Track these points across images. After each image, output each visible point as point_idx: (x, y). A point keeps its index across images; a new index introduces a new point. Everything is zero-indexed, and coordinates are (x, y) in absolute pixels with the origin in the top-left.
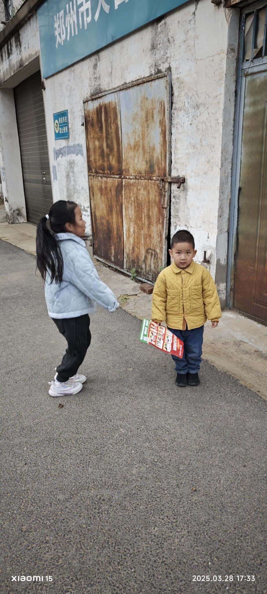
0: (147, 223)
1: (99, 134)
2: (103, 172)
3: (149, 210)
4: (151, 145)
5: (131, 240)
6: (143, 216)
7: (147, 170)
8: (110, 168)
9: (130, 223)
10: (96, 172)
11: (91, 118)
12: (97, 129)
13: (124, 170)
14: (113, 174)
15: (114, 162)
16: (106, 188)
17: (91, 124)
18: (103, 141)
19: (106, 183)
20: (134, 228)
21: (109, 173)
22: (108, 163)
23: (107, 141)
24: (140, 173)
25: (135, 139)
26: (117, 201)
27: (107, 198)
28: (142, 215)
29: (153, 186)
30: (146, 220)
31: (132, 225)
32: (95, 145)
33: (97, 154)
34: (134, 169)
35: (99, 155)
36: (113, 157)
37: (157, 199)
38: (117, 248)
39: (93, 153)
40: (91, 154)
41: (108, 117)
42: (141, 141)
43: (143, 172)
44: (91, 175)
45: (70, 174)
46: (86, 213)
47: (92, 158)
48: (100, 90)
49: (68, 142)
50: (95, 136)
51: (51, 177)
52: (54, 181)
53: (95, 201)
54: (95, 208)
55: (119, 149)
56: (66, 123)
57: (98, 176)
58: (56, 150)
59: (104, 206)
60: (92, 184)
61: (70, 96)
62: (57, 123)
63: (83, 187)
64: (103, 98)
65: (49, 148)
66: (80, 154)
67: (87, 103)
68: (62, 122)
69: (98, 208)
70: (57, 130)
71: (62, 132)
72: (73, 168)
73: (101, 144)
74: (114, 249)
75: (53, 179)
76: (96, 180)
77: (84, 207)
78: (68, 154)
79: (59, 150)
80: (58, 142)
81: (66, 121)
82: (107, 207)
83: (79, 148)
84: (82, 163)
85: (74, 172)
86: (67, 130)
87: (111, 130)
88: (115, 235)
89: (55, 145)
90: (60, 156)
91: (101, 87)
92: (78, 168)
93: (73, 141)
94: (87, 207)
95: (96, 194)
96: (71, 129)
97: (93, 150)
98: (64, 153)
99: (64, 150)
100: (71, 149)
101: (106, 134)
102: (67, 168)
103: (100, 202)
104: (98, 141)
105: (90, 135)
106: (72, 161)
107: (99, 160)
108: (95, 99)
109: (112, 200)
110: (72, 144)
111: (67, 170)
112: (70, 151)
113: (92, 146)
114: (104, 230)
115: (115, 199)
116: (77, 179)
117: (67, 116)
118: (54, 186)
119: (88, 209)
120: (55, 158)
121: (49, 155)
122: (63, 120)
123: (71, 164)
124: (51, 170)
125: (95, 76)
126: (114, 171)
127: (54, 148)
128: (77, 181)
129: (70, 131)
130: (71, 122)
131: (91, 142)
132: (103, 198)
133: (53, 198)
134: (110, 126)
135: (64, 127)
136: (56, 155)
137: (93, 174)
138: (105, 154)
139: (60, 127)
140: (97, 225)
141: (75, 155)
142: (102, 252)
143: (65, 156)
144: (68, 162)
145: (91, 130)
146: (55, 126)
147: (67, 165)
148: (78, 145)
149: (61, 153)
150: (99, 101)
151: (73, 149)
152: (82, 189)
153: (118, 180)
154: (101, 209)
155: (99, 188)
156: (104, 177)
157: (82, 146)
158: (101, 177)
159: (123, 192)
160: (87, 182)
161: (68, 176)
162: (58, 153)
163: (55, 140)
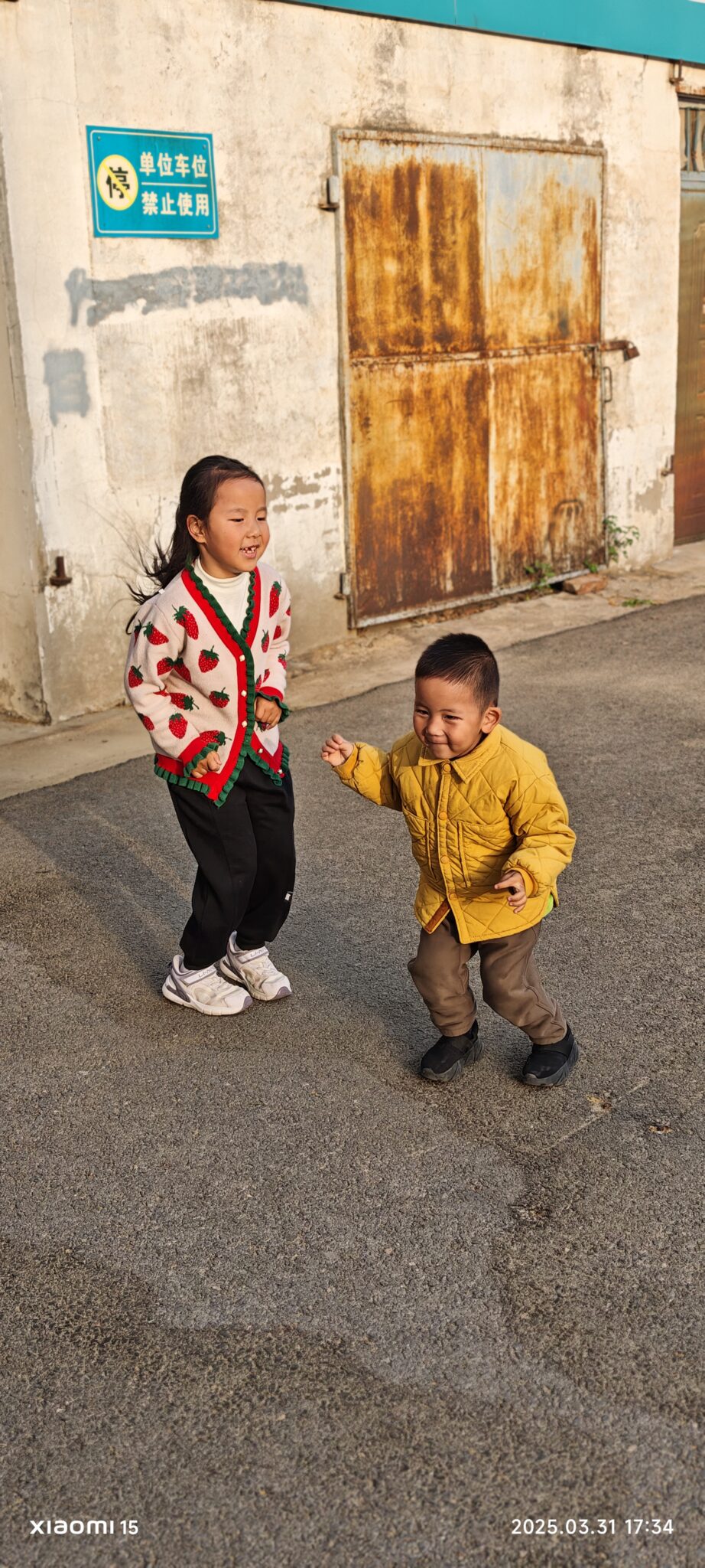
0: (553, 447)
1: (404, 242)
2: (413, 350)
3: (557, 418)
4: (564, 280)
5: (512, 505)
6: (545, 435)
7: (552, 331)
8: (444, 336)
9: (508, 464)
10: (385, 352)
11: (367, 191)
12: (396, 228)
13: (490, 337)
14: (456, 350)
15: (456, 318)
16: (428, 393)
17: (365, 207)
18: (418, 260)
19: (428, 377)
20: (520, 471)
21: (439, 349)
22: (437, 323)
23: (434, 263)
24: (535, 340)
25: (524, 265)
26: (470, 419)
27: (432, 419)
28: (541, 433)
29: (567, 364)
30: (552, 440)
31: (514, 466)
32: (383, 270)
33: (391, 298)
34: (520, 334)
35: (397, 302)
36: (455, 307)
37: (576, 390)
38: (464, 546)
39: (372, 296)
40: (360, 297)
41: (445, 202)
42: (542, 270)
43: (542, 337)
44: (362, 363)
45: (212, 375)
46: (310, 499)
47: (368, 311)
48: (405, 123)
49: (208, 251)
50: (387, 245)
51: (25, 405)
52: (54, 421)
53: (374, 443)
54: (369, 465)
55: (477, 284)
56: (202, 180)
57: (396, 364)
58: (93, 282)
59: (414, 447)
60: (362, 392)
61: (231, 92)
62: (120, 169)
63: (298, 411)
64: (427, 147)
65: (16, 267)
66: (291, 298)
67: (353, 143)
68: (172, 174)
69: (383, 462)
70: (122, 196)
71: (164, 212)
72: (235, 351)
73: (409, 270)
74: (453, 556)
75: (46, 414)
76: (385, 374)
77: (298, 480)
78: (199, 300)
79: (124, 281)
80: (119, 246)
81: (204, 175)
82: (432, 447)
83: (285, 277)
84: (300, 330)
85: (242, 366)
86: (203, 208)
87: (453, 238)
88: (459, 512)
89: (91, 257)
90: (128, 308)
91: (409, 116)
92: (269, 348)
93: (248, 254)
94: (317, 476)
95: (383, 419)
96: (230, 206)
97: (372, 286)
98: (170, 295)
99: (174, 283)
100: (228, 279)
101: (434, 244)
102: (192, 353)
103: (397, 438)
104: (395, 262)
105: (364, 240)
106: (229, 325)
107: (399, 315)
108: (397, 143)
109: (453, 420)
110: (238, 263)
111: (188, 359)
112: (220, 287)
113: (368, 275)
114: (409, 519)
115: (464, 415)
116: (260, 388)
117: (206, 157)
118: (46, 447)
119: (322, 482)
120: (83, 316)
121: (15, 301)
122: (174, 166)
123: (221, 334)
124: (25, 373)
125: (385, 77)
126: (459, 343)
127: (75, 273)
128: (260, 394)
129: (226, 212)
130: (236, 184)
131: (365, 262)
132: (413, 423)
133: (38, 500)
134: (449, 224)
135: (181, 195)
136: (94, 303)
137: (371, 361)
138: (427, 298)
139: (150, 189)
140: (374, 516)
141: (255, 301)
142: (399, 590)
143: (173, 307)
144: (198, 330)
145: (367, 226)
146: (106, 179)
147: (189, 342)
148: (274, 266)
149: (145, 295)
150: (409, 150)
151: (239, 281)
152: (290, 419)
153: (471, 366)
154: (397, 460)
155: (396, 398)
156: (421, 361)
157: (299, 272)
158: (408, 365)
159: (491, 393)
160: (323, 390)
161: (196, 385)
162: (118, 294)
163: (92, 238)
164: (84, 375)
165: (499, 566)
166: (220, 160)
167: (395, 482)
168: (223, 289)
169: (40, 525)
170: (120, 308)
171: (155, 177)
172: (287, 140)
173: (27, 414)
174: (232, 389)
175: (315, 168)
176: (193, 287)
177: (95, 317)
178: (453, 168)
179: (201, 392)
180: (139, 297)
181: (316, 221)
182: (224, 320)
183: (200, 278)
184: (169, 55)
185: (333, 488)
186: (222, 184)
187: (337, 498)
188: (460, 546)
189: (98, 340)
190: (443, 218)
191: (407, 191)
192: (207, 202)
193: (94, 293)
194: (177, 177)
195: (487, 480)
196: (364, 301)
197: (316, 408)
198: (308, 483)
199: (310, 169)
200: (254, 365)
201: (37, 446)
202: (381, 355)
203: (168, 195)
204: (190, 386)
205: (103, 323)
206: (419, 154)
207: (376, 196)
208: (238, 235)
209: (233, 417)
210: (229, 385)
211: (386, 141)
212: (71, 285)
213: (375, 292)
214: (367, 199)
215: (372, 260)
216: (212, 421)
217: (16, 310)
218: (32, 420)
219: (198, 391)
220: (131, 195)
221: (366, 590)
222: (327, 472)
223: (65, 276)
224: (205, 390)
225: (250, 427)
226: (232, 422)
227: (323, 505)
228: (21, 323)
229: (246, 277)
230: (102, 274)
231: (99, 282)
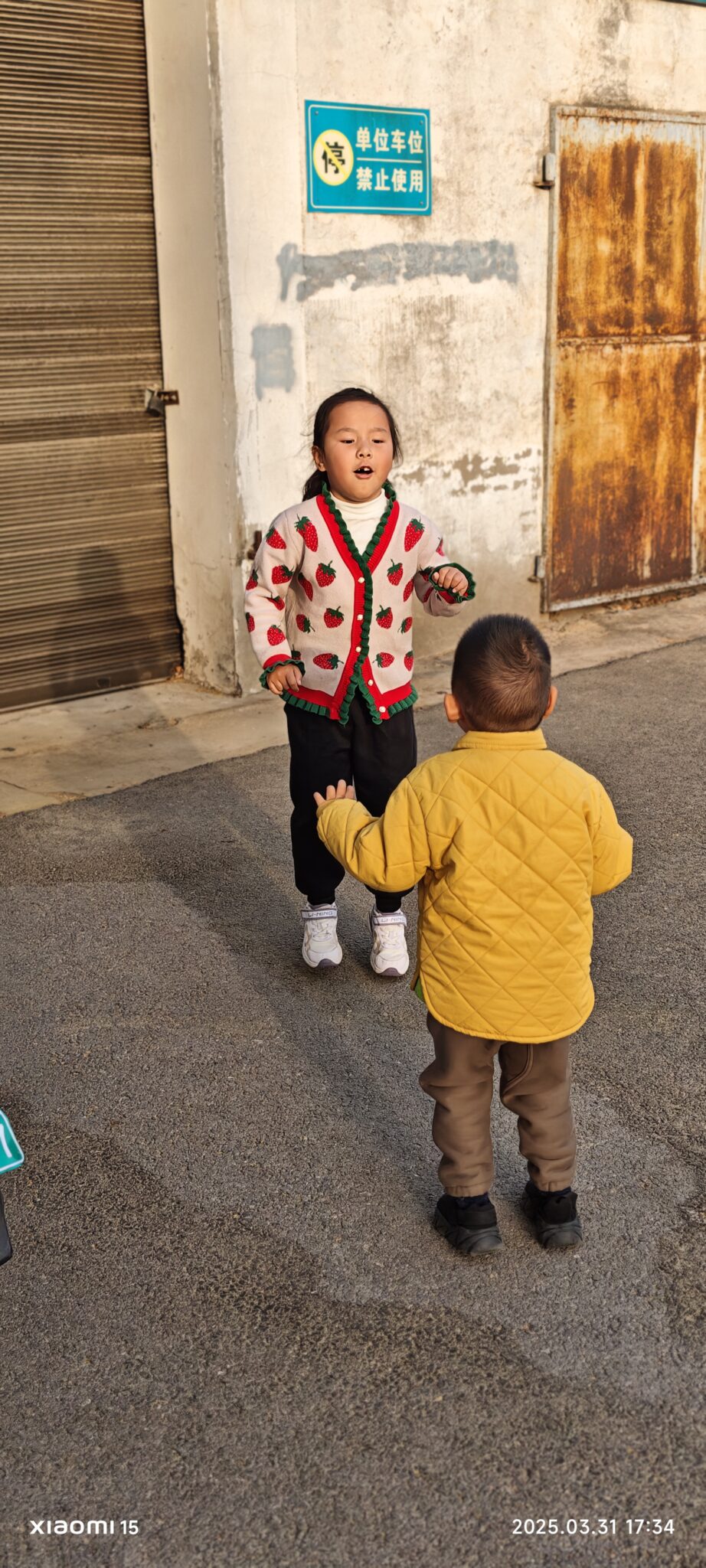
1: (619, 221)
2: (622, 331)
8: (656, 318)
10: (593, 333)
11: (584, 169)
12: (611, 207)
13: (703, 319)
14: (667, 332)
15: (668, 300)
16: (635, 375)
17: (581, 186)
18: (633, 240)
19: (636, 360)
21: (649, 330)
22: (649, 305)
23: (648, 244)
26: (677, 403)
27: (638, 402)
32: (596, 250)
33: (603, 278)
35: (609, 282)
36: (668, 288)
38: (664, 532)
39: (583, 275)
40: (571, 277)
41: (663, 181)
44: (569, 344)
45: (417, 353)
46: (508, 479)
47: (578, 291)
48: (626, 100)
49: (420, 228)
50: (602, 224)
51: (232, 379)
52: (260, 396)
53: (577, 425)
54: (571, 447)
55: (692, 266)
56: (417, 156)
57: (604, 345)
58: (304, 257)
59: (618, 430)
60: (568, 373)
61: (450, 67)
62: (336, 144)
63: (502, 391)
64: (647, 125)
65: (229, 241)
66: (501, 277)
67: (572, 120)
68: (387, 149)
69: (585, 445)
70: (337, 171)
71: (378, 188)
72: (442, 329)
73: (623, 250)
74: (652, 542)
75: (252, 389)
76: (593, 355)
77: (498, 460)
78: (409, 277)
79: (335, 257)
80: (331, 222)
81: (420, 151)
82: (636, 431)
83: (496, 255)
84: (509, 308)
85: (448, 344)
86: (417, 184)
87: (669, 218)
88: (661, 498)
89: (304, 232)
90: (338, 283)
91: (630, 92)
92: (476, 326)
93: (460, 231)
94: (517, 457)
95: (588, 400)
96: (444, 183)
97: (584, 265)
98: (379, 271)
99: (384, 259)
100: (438, 257)
101: (650, 224)
102: (399, 330)
103: (601, 420)
104: (609, 241)
105: (578, 219)
106: (437, 302)
107: (609, 296)
108: (616, 120)
109: (660, 403)
110: (449, 240)
111: (395, 336)
112: (430, 264)
113: (581, 254)
114: (609, 503)
115: (672, 398)
116: (465, 367)
117: (422, 133)
118: (250, 421)
119: (523, 463)
120: (293, 291)
121: (227, 275)
122: (390, 142)
123: (429, 312)
124: (234, 346)
125: (607, 53)
126: (669, 325)
127: (287, 248)
128: (464, 373)
129: (440, 189)
130: (452, 160)
131: (578, 241)
132: (619, 405)
133: (240, 474)
134: (666, 204)
135: (396, 171)
136: (304, 278)
137: (579, 341)
138: (640, 278)
139: (364, 165)
140: (573, 499)
141: (464, 279)
142: (595, 574)
143: (382, 283)
144: (405, 307)
145: (582, 204)
146: (322, 154)
147: (396, 319)
148: (486, 244)
149: (354, 271)
150: (628, 128)
151: (449, 258)
152: (494, 399)
153: (681, 349)
154: (600, 442)
155: (602, 379)
156: (630, 343)
157: (511, 250)
158: (617, 347)
159: (701, 376)
160: (529, 369)
161: (401, 362)
162: (328, 270)
163: (305, 213)
164: (290, 350)
165: (699, 553)
166: (437, 136)
167: (596, 466)
168: (433, 266)
169: (241, 499)
170: (329, 284)
171: (371, 152)
172: (505, 116)
173: (233, 388)
174: (437, 367)
175: (532, 145)
176: (403, 263)
177: (305, 292)
178: (673, 146)
179: (406, 370)
180: (349, 273)
181: (530, 199)
182: (432, 297)
183: (411, 255)
184: (390, 30)
185: (533, 470)
186: (437, 160)
187: (536, 479)
188: (660, 531)
189: (306, 315)
190: (660, 198)
191: (624, 169)
192: (421, 178)
193: (305, 268)
194: (392, 153)
195: (691, 465)
196: (575, 281)
197: (520, 388)
198: (508, 463)
199: (527, 146)
200: (459, 344)
201: (242, 420)
202: (589, 336)
203: (383, 170)
204: (395, 364)
205: (312, 298)
206: (639, 133)
207: (592, 174)
208: (451, 212)
209: (437, 395)
210: (433, 363)
211: (605, 118)
212: (282, 260)
213: (587, 271)
214: (582, 178)
215: (585, 239)
216: (415, 400)
217: (227, 283)
218: (238, 394)
219: (402, 369)
220: (346, 171)
221: (561, 574)
222: (527, 453)
223: (277, 250)
224: (410, 368)
225: (453, 406)
226: (435, 400)
227: (522, 487)
228: (232, 297)
229: (456, 255)
230: (313, 249)
231: (310, 258)
